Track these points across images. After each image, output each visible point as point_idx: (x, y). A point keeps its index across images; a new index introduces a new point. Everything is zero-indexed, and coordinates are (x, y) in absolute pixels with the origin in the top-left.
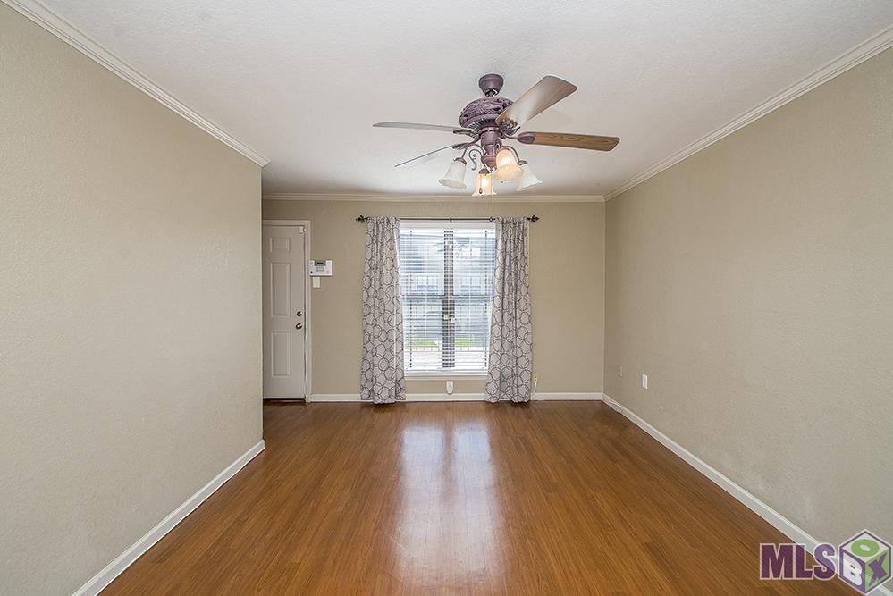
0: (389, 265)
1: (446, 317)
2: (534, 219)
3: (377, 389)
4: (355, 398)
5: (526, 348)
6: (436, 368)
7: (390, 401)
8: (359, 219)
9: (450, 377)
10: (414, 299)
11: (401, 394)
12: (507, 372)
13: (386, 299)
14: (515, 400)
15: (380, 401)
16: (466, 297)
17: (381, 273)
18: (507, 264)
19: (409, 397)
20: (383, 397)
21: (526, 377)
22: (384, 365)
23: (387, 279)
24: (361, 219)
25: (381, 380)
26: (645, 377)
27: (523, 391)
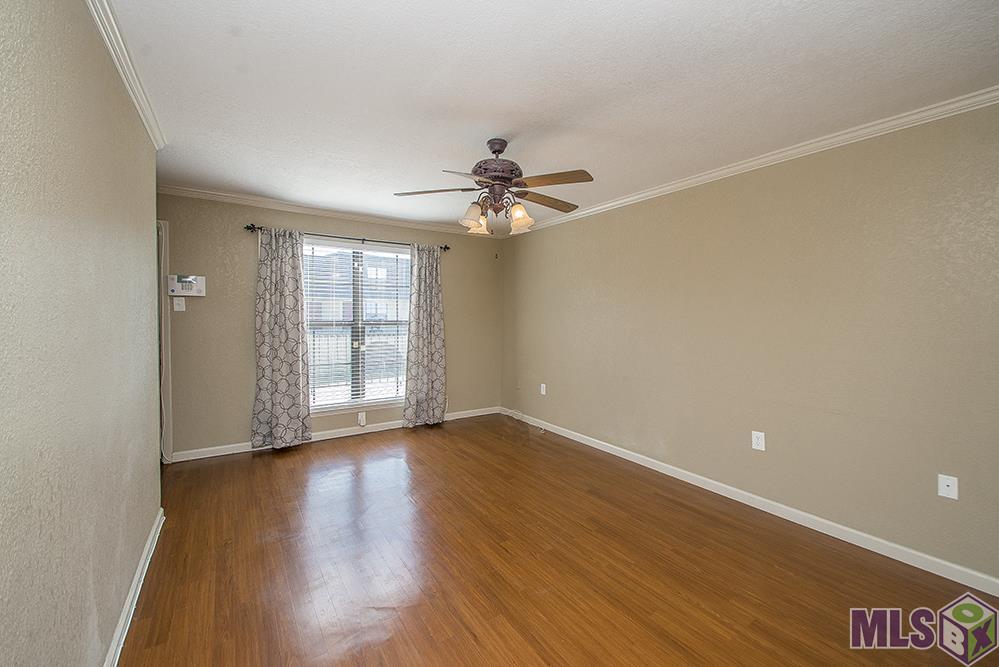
0: (291, 285)
1: (356, 344)
2: (446, 248)
3: (279, 431)
4: (245, 447)
5: (440, 371)
6: (346, 400)
7: (296, 442)
8: (248, 228)
9: (362, 408)
10: (319, 326)
11: (306, 434)
12: (422, 396)
13: (289, 325)
14: (431, 422)
15: (283, 445)
16: (377, 323)
17: (282, 295)
18: (422, 290)
19: (316, 436)
20: (286, 439)
21: (440, 399)
22: (287, 402)
23: (290, 301)
24: (251, 228)
25: (284, 420)
26: (543, 386)
27: (438, 412)
